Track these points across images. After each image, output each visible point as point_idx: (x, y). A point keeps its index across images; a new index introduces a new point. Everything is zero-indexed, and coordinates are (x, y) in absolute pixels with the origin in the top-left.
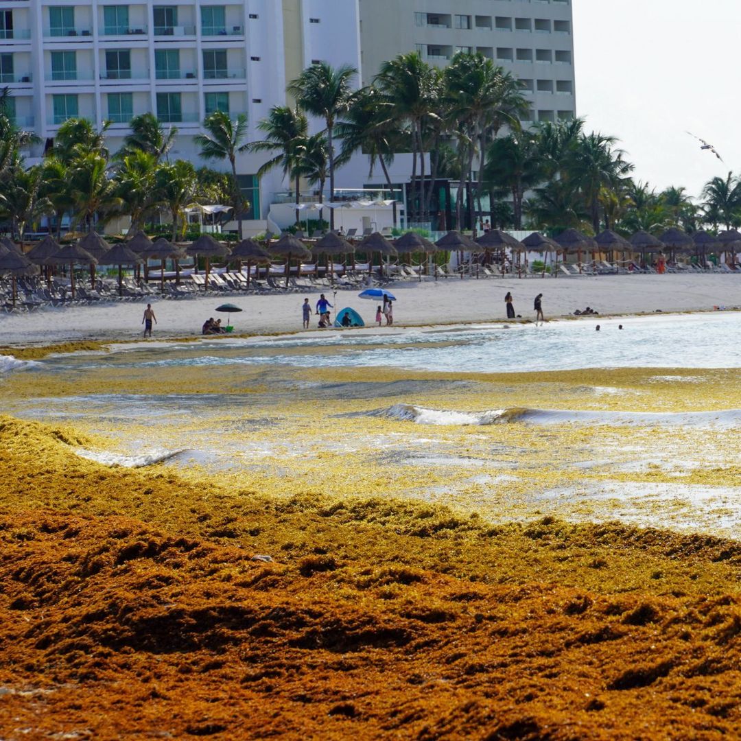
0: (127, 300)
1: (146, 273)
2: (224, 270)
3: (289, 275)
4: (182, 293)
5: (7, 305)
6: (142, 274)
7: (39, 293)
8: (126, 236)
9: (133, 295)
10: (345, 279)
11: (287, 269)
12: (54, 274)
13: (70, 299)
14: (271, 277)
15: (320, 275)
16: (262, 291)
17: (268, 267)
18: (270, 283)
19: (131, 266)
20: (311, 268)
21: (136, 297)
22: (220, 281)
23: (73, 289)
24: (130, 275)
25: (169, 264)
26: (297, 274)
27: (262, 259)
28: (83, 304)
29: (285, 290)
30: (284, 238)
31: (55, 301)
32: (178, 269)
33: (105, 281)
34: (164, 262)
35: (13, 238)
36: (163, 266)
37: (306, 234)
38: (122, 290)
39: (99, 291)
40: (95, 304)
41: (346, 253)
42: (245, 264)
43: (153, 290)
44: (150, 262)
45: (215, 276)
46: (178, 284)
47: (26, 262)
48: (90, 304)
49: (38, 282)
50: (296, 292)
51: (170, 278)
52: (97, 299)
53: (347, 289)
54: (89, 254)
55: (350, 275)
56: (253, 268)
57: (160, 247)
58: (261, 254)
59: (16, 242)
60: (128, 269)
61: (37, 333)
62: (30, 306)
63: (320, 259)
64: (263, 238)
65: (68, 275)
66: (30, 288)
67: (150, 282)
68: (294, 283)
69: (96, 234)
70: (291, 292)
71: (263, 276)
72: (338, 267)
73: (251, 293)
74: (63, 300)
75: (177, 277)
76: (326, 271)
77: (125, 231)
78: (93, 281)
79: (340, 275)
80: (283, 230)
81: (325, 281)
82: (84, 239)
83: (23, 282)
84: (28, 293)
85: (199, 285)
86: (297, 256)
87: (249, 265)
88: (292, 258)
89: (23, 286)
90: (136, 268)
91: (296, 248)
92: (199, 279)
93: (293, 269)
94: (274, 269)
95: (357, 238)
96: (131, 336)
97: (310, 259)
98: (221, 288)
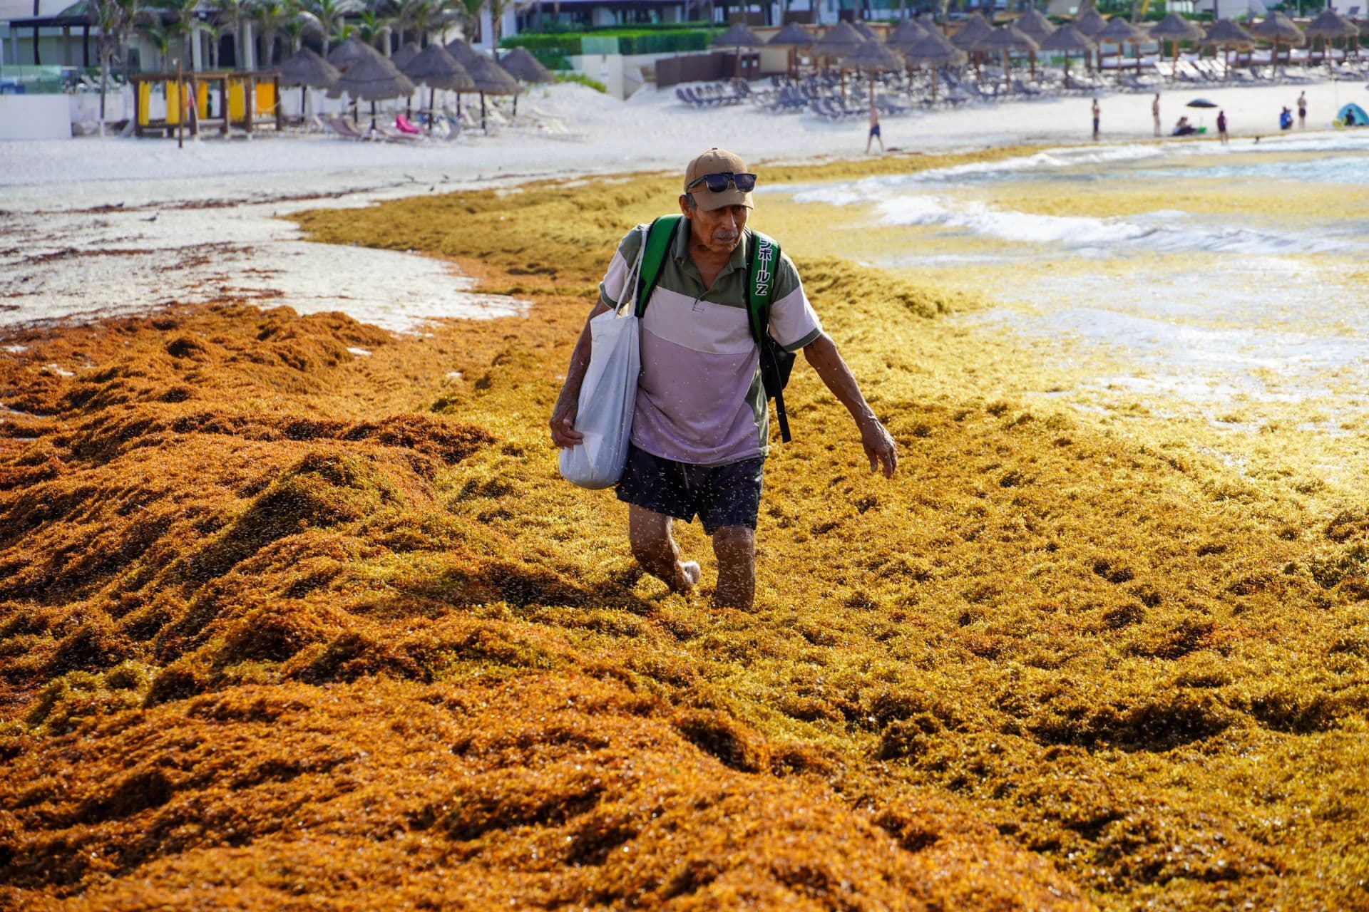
0: (1075, 95)
1: (1100, 61)
2: (1196, 56)
3: (1277, 62)
4: (1144, 86)
5: (926, 101)
6: (1094, 63)
7: (966, 86)
8: (1075, 15)
9: (1083, 88)
10: (1346, 67)
11: (1274, 56)
12: (986, 62)
13: (1005, 93)
14: (1253, 66)
15: (1315, 63)
16: (1242, 82)
17: (1250, 53)
18: (1254, 73)
19: (1081, 52)
20: (1303, 55)
21: (1086, 90)
22: (1191, 72)
23: (1007, 81)
24: (1080, 64)
25: (1127, 49)
26: (1287, 62)
27: (1243, 42)
28: (1020, 100)
29: (1272, 82)
30: (1270, 18)
31: (986, 96)
32: (1139, 56)
33: (1048, 72)
34: (1121, 48)
35: (935, 20)
36: (1121, 52)
37: (1298, 13)
38: (1068, 83)
39: (1040, 82)
40: (1035, 100)
41: (1347, 36)
42: (1222, 50)
43: (1108, 82)
44: (1104, 47)
45: (1184, 64)
46: (1139, 74)
47: (949, 47)
48: (1029, 100)
49: (964, 73)
50: (1286, 83)
51: (1129, 67)
52: (1037, 93)
53: (1349, 80)
54: (1027, 38)
55: (1353, 62)
56: (1232, 55)
57: (1116, 28)
58: (1241, 37)
59: (939, 24)
60: (1077, 56)
61: (960, 136)
62: (954, 101)
63: (1316, 43)
64: (1243, 18)
65: (1003, 64)
66: (954, 79)
67: (1105, 72)
68: (1282, 72)
69: (1037, 12)
70: (1278, 84)
71: (1244, 64)
72: (1338, 54)
73: (1230, 86)
74: (995, 94)
75: (1138, 66)
76: (1323, 58)
77: (1074, 10)
78: (1032, 71)
79: (1340, 62)
80: (1269, 9)
81: (1321, 70)
82: (1022, 20)
83: (946, 71)
84: (952, 86)
85: (1165, 76)
86: (1286, 39)
87: (1227, 50)
88: (1282, 42)
89: (946, 78)
90: (1087, 55)
91: (1284, 29)
92: (1165, 68)
93: (1282, 55)
94: (1259, 56)
95: (1360, 18)
96: (1078, 138)
97: (1303, 42)
98: (1192, 80)
